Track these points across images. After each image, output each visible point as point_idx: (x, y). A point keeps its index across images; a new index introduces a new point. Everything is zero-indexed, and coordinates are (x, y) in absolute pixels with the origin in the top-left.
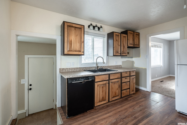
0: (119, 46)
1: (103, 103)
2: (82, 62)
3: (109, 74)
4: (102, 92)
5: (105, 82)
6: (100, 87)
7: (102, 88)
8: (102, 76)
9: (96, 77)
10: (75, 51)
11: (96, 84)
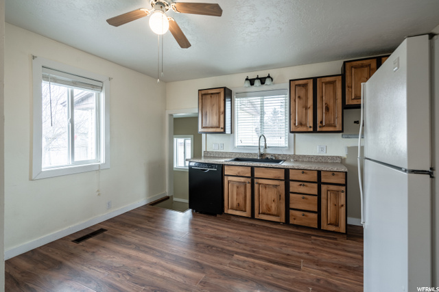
0: (306, 108)
1: (238, 213)
2: (236, 145)
3: (252, 168)
4: (237, 194)
5: (242, 179)
6: (233, 185)
7: (238, 187)
8: (236, 168)
9: (226, 168)
10: (212, 127)
11: (226, 179)
